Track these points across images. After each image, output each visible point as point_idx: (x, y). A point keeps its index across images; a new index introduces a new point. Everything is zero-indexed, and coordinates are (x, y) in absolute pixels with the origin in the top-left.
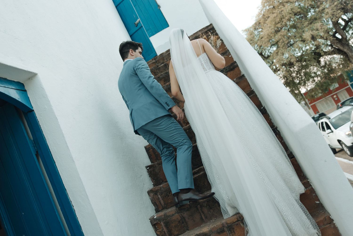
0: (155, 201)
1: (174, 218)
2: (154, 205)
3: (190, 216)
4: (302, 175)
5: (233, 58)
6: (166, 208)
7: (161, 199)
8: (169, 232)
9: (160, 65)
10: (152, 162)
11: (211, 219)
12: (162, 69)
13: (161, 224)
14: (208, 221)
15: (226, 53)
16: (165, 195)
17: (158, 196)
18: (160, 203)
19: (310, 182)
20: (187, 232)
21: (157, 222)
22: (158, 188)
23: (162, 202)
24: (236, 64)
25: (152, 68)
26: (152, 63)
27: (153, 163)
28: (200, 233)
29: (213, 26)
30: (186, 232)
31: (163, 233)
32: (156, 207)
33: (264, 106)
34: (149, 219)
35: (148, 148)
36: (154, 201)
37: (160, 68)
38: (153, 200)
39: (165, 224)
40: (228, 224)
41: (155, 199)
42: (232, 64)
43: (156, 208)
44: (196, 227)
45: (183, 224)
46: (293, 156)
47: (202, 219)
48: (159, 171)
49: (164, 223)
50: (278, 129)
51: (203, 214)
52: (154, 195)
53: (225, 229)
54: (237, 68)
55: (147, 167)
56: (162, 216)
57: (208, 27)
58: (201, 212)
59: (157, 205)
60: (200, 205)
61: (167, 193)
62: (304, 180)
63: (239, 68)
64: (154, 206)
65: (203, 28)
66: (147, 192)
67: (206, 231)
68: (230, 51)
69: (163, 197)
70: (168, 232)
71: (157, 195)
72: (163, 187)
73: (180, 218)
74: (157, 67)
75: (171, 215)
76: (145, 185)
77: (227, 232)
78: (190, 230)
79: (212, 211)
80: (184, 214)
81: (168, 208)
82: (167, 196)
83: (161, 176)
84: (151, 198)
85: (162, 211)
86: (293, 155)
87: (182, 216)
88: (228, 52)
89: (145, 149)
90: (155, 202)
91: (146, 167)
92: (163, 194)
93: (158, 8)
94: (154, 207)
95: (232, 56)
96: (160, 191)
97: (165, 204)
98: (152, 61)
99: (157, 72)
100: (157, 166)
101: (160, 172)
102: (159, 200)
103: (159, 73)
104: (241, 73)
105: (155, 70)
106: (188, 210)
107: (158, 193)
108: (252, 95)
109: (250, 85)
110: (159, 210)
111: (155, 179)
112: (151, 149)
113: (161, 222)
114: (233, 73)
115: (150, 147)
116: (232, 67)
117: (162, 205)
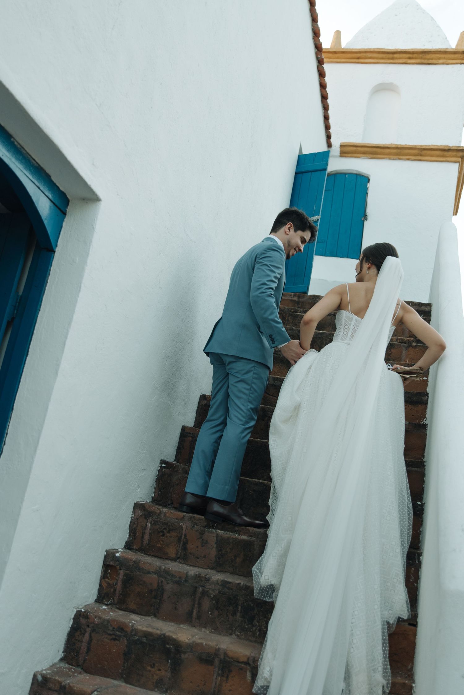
0: (137, 527)
1: (147, 578)
2: (130, 533)
3: (176, 595)
4: (409, 667)
5: (427, 385)
6: (146, 552)
7: (148, 531)
8: (121, 596)
9: (300, 313)
10: (177, 459)
11: (205, 627)
12: (299, 320)
13: (119, 574)
14: (197, 626)
16: (159, 530)
17: (147, 522)
18: (143, 537)
19: (415, 689)
20: (150, 618)
21: (116, 565)
22: (156, 508)
23: (147, 537)
24: (425, 399)
25: (284, 307)
26: (290, 299)
27: (178, 462)
28: (172, 637)
29: (431, 309)
30: (149, 616)
31: (112, 590)
32: (131, 539)
33: (424, 502)
34: (106, 551)
35: (187, 433)
36: (135, 526)
37: (297, 317)
38: (134, 523)
39: (125, 577)
40: (228, 656)
41: (137, 523)
42: (419, 393)
43: (130, 540)
44: (171, 620)
45: (154, 600)
46: (415, 624)
47: (190, 614)
48: (177, 483)
49: (125, 575)
50: (421, 558)
51: (199, 608)
52: (141, 516)
53: (217, 662)
54: (423, 406)
55: (163, 462)
56: (131, 560)
57: (421, 306)
58: (197, 603)
59: (134, 536)
60: (203, 590)
61: (165, 529)
62: (406, 678)
63: (426, 408)
64: (130, 535)
65: (413, 303)
66: (135, 504)
67: (183, 640)
69: (154, 531)
70: (121, 594)
71: (148, 520)
72: (165, 514)
73: (155, 586)
74: (292, 312)
75: (145, 570)
76: (139, 490)
77: (216, 669)
78: (159, 619)
79: (216, 613)
80: (168, 584)
81: (148, 555)
82: (161, 534)
83: (174, 493)
84: (134, 517)
85: (135, 552)
86: (417, 622)
87: (162, 586)
89: (181, 431)
90: (135, 529)
91: (161, 460)
92: (157, 527)
93: (363, 219)
94: (128, 536)
95: (427, 381)
96: (155, 517)
97: (148, 543)
98: (292, 296)
99: (288, 321)
100: (180, 471)
102: (144, 531)
103: (289, 323)
104: (425, 420)
105: (287, 315)
106: (178, 583)
107: (151, 518)
108: (415, 469)
109: (424, 450)
110: (132, 547)
111: (162, 490)
112: (190, 438)
113: (121, 569)
114: (411, 410)
115: (190, 433)
116: (415, 399)
117: (144, 543)
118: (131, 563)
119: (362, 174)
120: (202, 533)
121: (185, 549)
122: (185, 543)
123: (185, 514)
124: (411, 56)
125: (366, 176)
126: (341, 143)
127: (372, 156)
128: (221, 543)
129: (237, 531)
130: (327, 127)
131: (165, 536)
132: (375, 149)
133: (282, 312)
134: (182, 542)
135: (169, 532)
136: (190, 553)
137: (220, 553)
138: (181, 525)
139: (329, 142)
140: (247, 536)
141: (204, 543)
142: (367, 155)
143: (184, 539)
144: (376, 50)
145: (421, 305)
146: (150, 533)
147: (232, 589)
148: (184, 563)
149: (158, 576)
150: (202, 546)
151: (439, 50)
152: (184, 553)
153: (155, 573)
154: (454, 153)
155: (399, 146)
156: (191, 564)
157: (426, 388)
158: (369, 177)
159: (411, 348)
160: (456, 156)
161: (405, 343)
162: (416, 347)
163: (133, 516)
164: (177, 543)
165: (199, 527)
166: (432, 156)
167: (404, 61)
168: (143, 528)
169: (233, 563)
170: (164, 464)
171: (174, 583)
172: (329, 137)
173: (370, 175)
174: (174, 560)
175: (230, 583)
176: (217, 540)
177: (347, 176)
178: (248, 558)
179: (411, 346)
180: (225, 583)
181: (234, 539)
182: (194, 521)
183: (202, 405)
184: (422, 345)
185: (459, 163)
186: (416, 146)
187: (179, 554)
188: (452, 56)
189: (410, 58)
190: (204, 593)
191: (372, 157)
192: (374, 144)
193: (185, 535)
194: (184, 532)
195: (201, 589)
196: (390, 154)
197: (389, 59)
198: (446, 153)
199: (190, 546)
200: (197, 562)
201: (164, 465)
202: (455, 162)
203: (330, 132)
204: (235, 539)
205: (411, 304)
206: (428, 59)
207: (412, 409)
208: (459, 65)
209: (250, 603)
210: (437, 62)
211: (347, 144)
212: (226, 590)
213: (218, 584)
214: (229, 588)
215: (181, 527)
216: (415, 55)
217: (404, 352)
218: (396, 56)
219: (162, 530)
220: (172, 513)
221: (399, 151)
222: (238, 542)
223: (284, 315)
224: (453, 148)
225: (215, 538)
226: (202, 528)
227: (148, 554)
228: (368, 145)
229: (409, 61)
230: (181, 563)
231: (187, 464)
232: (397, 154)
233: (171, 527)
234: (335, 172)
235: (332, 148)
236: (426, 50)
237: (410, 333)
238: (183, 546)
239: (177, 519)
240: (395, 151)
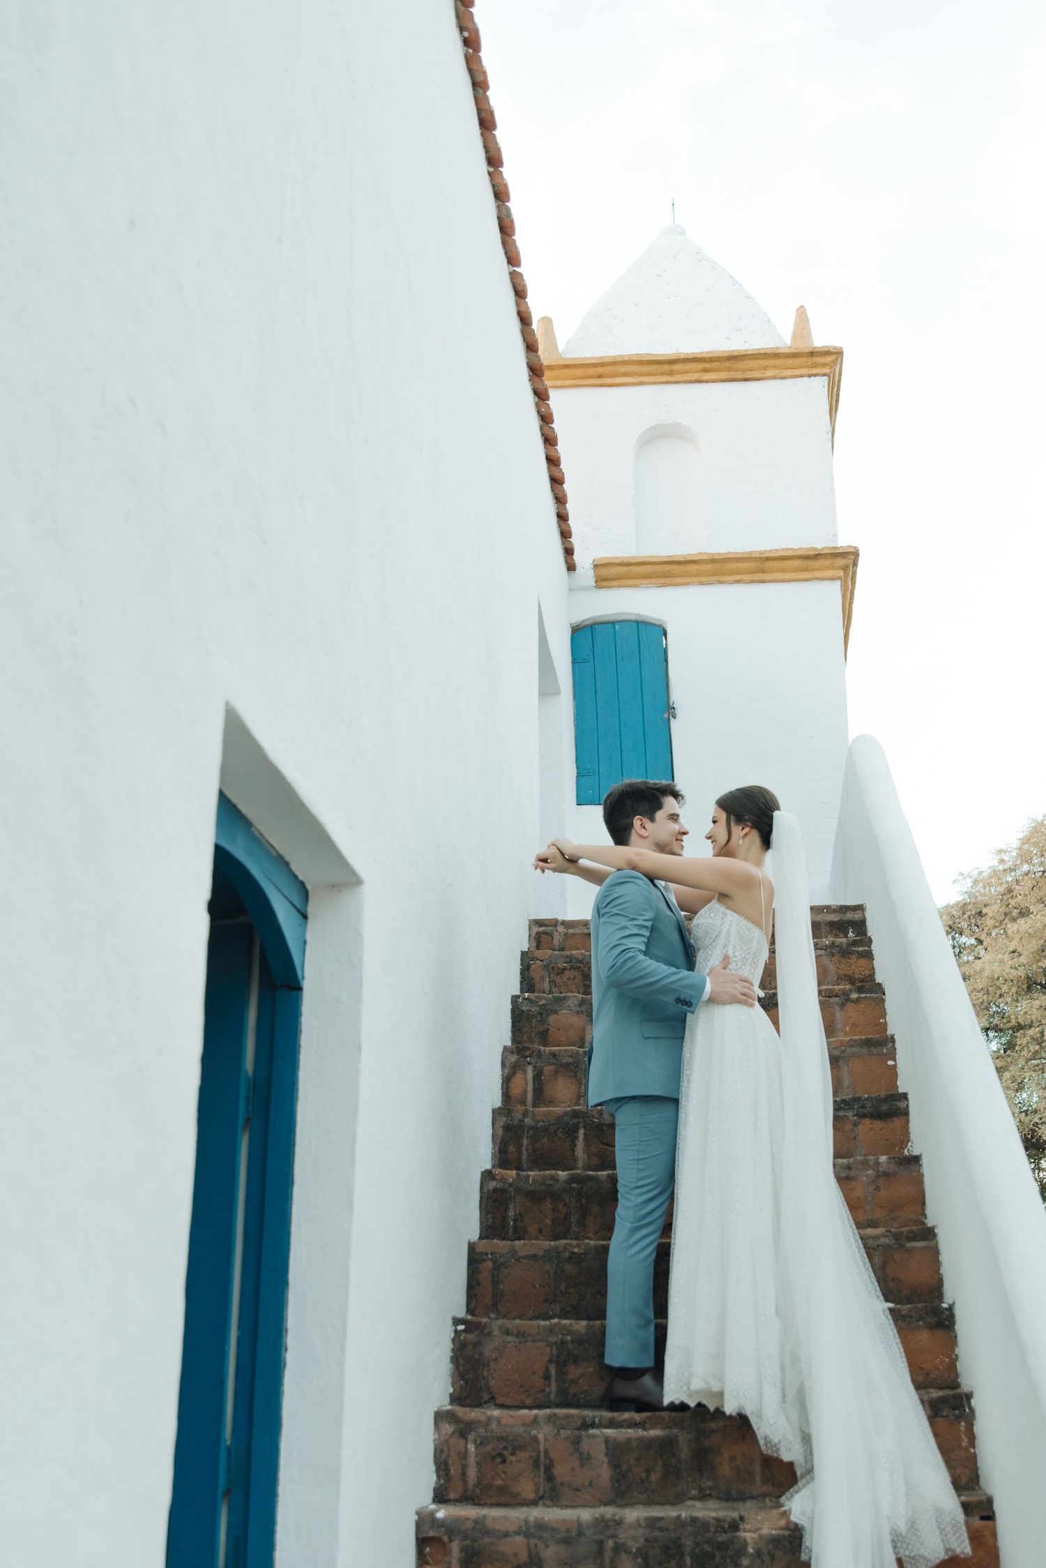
0: (449, 1455)
1: (505, 1546)
2: (438, 1472)
5: (896, 1075)
6: (476, 1501)
7: (472, 1460)
10: (471, 1308)
13: (451, 1550)
15: (880, 1045)
16: (494, 1453)
17: (466, 1444)
18: (464, 1473)
21: (440, 1535)
23: (472, 1473)
24: (902, 1105)
25: (582, 954)
27: (473, 1314)
29: (864, 915)
32: (442, 1481)
33: (951, 1302)
34: (417, 1513)
35: (481, 1254)
36: (444, 1456)
38: (442, 1451)
39: (463, 1555)
41: (449, 1449)
42: (891, 1095)
43: (441, 1485)
46: (990, 1514)
48: (494, 1356)
49: (462, 1550)
50: (972, 1401)
52: (453, 1433)
54: (902, 1119)
55: (455, 1321)
56: (465, 1520)
57: (845, 912)
59: (448, 1475)
60: (616, 1543)
61: (505, 1448)
63: (907, 1122)
64: (437, 1474)
65: (828, 907)
66: (435, 1413)
68: (897, 1045)
69: (484, 1458)
71: (466, 1439)
72: (499, 1421)
73: (524, 1557)
75: (499, 1531)
80: (547, 1547)
81: (482, 1505)
82: (499, 1459)
83: (494, 1378)
84: (439, 1439)
86: (993, 1511)
87: (538, 1553)
88: (891, 1044)
89: (469, 1251)
90: (446, 1463)
91: (451, 1318)
92: (489, 1448)
93: (666, 716)
94: (435, 1478)
95: (895, 1066)
96: (480, 1430)
97: (479, 1482)
100: (496, 1332)
101: (496, 1360)
102: (464, 1462)
104: (909, 1144)
106: (566, 1541)
107: (473, 1433)
108: (921, 1244)
109: (924, 1203)
110: (446, 1498)
111: (467, 1377)
112: (490, 1264)
113: (451, 1541)
114: (881, 1130)
115: (487, 1254)
116: (884, 1108)
117: (469, 1483)
118: (469, 1525)
119: (647, 620)
120: (577, 1442)
121: (550, 1478)
122: (549, 1468)
123: (535, 1412)
124: (707, 365)
125: (658, 623)
126: (594, 560)
127: (662, 581)
128: (616, 1452)
129: (639, 1423)
130: (565, 534)
131: (508, 1461)
132: (667, 568)
133: (581, 965)
134: (542, 1467)
135: (513, 1454)
136: (562, 1484)
137: (618, 1471)
138: (535, 1436)
139: (569, 561)
140: (662, 1429)
141: (585, 1459)
142: (654, 581)
143: (545, 1459)
144: (634, 358)
145: (844, 910)
146: (477, 1463)
147: (667, 1529)
148: (554, 1506)
149: (525, 1537)
150: (582, 1466)
151: (762, 352)
152: (551, 1485)
153: (518, 1533)
154: (829, 562)
155: (716, 557)
156: (567, 1503)
157: (896, 1081)
158: (665, 626)
159: (849, 1005)
160: (833, 568)
161: (837, 997)
162: (858, 1000)
163: (437, 1436)
164: (532, 1471)
165: (569, 1432)
166: (784, 571)
167: (695, 376)
168: (462, 1457)
169: (645, 1484)
170: (462, 1324)
171: (558, 1543)
172: (569, 552)
173: (665, 622)
174: (534, 1503)
175: (661, 1519)
176: (607, 1448)
177: (617, 627)
178: (671, 1469)
179: (848, 1000)
180: (652, 1523)
181: (639, 1438)
182: (558, 1422)
183: (489, 1190)
184: (868, 995)
185: (841, 580)
186: (750, 553)
187: (541, 1489)
188: (790, 362)
189: (706, 371)
190: (619, 1549)
191: (664, 583)
192: (664, 557)
193: (546, 1451)
194: (542, 1448)
195: (610, 1543)
196: (699, 574)
197: (663, 374)
198: (812, 563)
199: (558, 1470)
200: (577, 1499)
201: (461, 1327)
202: (833, 579)
203: (571, 542)
204: (641, 1439)
205: (825, 910)
206: (744, 370)
207: (883, 1128)
208: (806, 379)
209: (706, 1546)
210: (762, 376)
211: (608, 561)
212: (658, 1534)
213: (640, 1526)
214: (661, 1529)
215: (535, 1439)
216: (715, 365)
217: (838, 1015)
218: (676, 367)
219: (499, 1452)
220: (510, 1415)
221: (717, 566)
222: (646, 1444)
223: (586, 969)
224: (825, 552)
225: (603, 1445)
226: (575, 1432)
227: (482, 1502)
228: (652, 560)
229: (706, 376)
230: (548, 1506)
231: (492, 1316)
232: (714, 574)
233: (515, 1444)
234: (592, 622)
235: (577, 571)
236: (736, 354)
237: (839, 971)
238: (545, 1473)
239: (524, 1425)
240: (709, 567)
